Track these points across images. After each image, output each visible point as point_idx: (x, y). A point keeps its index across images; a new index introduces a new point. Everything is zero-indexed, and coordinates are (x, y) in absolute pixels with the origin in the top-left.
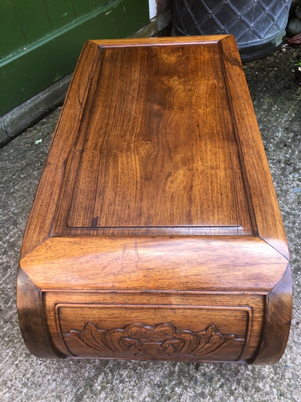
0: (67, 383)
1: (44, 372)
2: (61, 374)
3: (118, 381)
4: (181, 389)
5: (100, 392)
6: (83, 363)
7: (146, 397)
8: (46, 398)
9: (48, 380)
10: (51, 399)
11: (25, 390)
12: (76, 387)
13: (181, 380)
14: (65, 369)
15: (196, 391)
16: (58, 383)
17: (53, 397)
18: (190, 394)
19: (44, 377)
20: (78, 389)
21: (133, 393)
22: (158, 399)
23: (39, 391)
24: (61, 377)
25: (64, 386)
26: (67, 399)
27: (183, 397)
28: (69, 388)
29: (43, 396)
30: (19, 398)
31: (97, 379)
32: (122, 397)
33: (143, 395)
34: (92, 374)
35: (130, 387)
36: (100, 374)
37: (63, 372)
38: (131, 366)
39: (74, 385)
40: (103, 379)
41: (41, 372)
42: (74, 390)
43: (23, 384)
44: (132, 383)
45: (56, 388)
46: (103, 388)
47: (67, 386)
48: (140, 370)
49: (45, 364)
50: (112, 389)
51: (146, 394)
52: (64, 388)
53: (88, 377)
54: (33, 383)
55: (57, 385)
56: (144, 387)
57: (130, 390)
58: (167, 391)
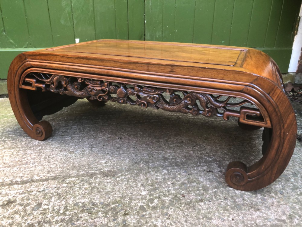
0: (59, 169)
1: (58, 160)
2: (62, 165)
3: (78, 186)
4: (102, 215)
5: (66, 184)
6: (76, 169)
7: (81, 202)
8: (45, 168)
9: (55, 163)
10: (46, 170)
11: (42, 160)
12: (60, 174)
13: (108, 212)
14: (66, 165)
15: (109, 223)
16: (56, 167)
17: (47, 170)
18: (103, 222)
19: (55, 161)
20: (59, 176)
21: (78, 196)
22: (85, 209)
23: (46, 164)
24: (60, 166)
25: (56, 170)
26: (50, 174)
27: (98, 219)
28: (57, 172)
29: (44, 167)
30: (37, 160)
31: (72, 178)
32: (71, 193)
33: (80, 201)
34: (73, 175)
35: (80, 193)
36: (76, 178)
37: (64, 165)
38: (93, 186)
39: (60, 173)
40: (74, 180)
41: (57, 159)
42: (57, 175)
43: (45, 158)
44: (83, 192)
45: (53, 168)
46: (70, 183)
47: (57, 171)
48: (95, 191)
49: (62, 158)
50: (72, 187)
51: (83, 202)
52: (55, 171)
53: (70, 175)
54: (49, 160)
55: (55, 167)
56: (86, 198)
57: (79, 194)
58: (94, 209)
